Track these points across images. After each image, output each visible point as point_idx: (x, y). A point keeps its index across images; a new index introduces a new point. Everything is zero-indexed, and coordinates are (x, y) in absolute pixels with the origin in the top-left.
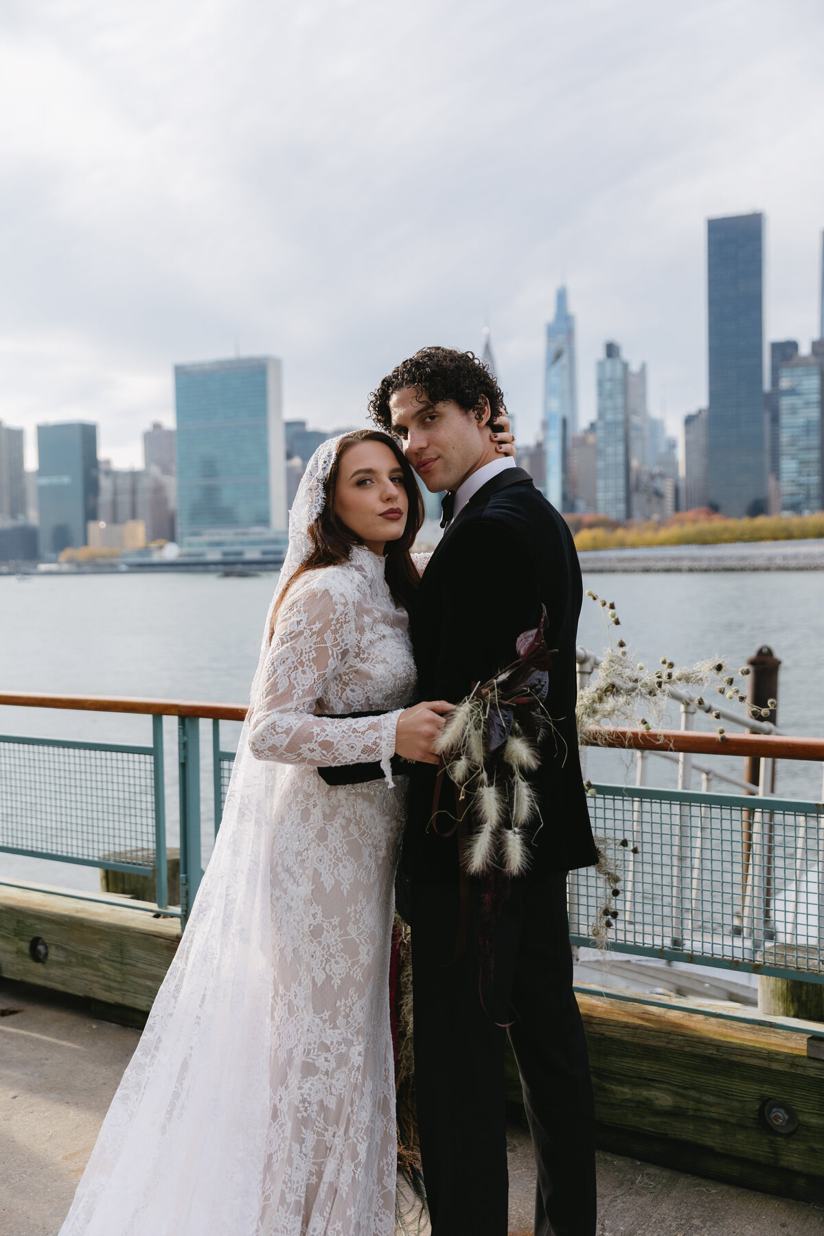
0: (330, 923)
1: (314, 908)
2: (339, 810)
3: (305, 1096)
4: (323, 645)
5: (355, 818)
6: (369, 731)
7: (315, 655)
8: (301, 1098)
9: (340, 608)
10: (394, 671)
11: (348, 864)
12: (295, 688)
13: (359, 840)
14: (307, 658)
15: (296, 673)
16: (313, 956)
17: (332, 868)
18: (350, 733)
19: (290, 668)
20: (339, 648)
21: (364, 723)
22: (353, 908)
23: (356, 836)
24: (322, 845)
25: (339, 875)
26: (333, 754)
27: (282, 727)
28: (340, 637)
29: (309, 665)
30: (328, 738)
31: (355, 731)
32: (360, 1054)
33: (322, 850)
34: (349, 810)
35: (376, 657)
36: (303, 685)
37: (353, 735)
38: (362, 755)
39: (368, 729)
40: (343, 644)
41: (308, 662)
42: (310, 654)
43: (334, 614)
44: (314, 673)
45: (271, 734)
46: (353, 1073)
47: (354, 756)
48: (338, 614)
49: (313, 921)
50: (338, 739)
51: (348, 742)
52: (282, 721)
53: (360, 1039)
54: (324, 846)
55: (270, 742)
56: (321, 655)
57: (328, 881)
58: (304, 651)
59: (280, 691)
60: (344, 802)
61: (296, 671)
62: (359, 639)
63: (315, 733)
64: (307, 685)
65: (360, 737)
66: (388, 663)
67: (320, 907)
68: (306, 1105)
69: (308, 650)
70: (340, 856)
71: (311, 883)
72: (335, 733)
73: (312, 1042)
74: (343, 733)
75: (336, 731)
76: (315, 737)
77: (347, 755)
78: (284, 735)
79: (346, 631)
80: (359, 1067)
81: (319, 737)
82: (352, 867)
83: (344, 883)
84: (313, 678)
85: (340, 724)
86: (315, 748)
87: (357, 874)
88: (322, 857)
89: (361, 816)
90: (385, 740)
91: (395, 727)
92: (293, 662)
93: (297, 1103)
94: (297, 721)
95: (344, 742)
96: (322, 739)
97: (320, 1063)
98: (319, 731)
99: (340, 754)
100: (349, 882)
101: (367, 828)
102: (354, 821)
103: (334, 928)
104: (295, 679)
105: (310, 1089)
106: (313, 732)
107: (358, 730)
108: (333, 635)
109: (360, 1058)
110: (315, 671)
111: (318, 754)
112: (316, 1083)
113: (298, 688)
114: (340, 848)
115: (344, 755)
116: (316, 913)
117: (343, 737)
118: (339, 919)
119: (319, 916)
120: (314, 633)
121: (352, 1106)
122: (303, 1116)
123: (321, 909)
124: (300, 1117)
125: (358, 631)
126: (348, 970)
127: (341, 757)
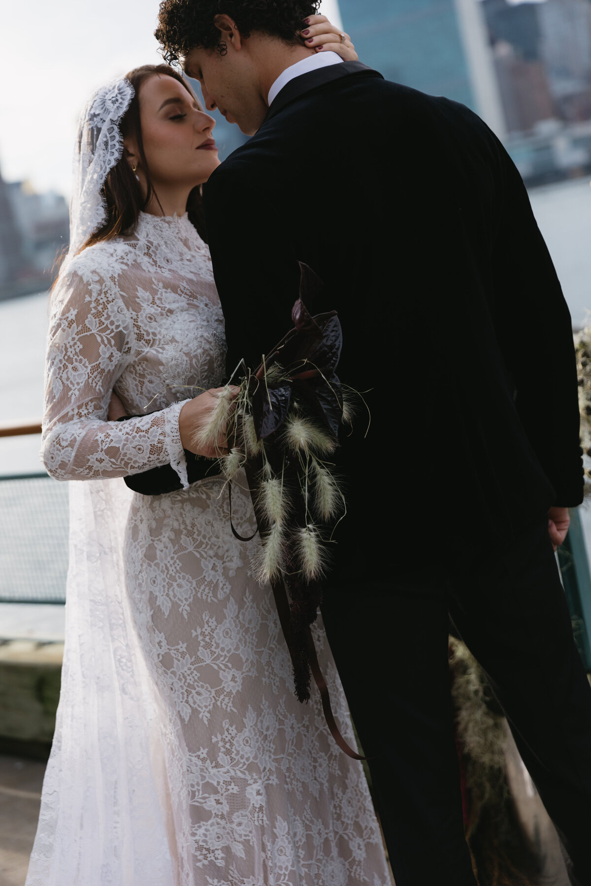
0: (177, 650)
1: (158, 637)
2: (165, 522)
3: (201, 843)
4: (88, 333)
5: (185, 529)
6: (153, 428)
7: (81, 347)
8: (196, 846)
9: (95, 288)
10: (185, 349)
11: (183, 583)
12: (70, 389)
13: (195, 553)
14: (74, 352)
15: (67, 373)
16: (172, 689)
17: (166, 589)
18: (134, 434)
19: (60, 368)
20: (108, 332)
21: (148, 420)
22: (199, 631)
23: (191, 549)
24: (153, 564)
25: (175, 596)
26: (122, 460)
27: (66, 440)
28: (106, 319)
29: (78, 359)
30: (113, 444)
31: (139, 430)
32: (258, 793)
33: (154, 570)
34: (177, 520)
35: (164, 337)
36: (78, 384)
37: (138, 435)
38: (151, 456)
39: (152, 426)
40: (114, 327)
41: (76, 357)
42: (76, 346)
43: (90, 296)
44: (86, 367)
45: (58, 450)
46: (256, 815)
47: (143, 458)
48: (94, 295)
49: (160, 651)
50: (123, 442)
51: (134, 445)
52: (66, 434)
53: (255, 776)
54: (155, 565)
55: (59, 459)
56: (88, 347)
57: (165, 605)
58: (68, 346)
59: (57, 397)
60: (169, 512)
61: (66, 370)
62: (135, 317)
63: (100, 440)
64: (82, 383)
65: (144, 436)
66: (178, 342)
67: (162, 634)
68: (204, 852)
69: (72, 343)
70: (174, 574)
71: (149, 608)
72: (120, 437)
73: (195, 783)
74: (127, 435)
75: (120, 434)
76: (100, 445)
77: (137, 459)
78: (70, 449)
79: (112, 312)
80: (261, 808)
81: (104, 444)
82: (190, 585)
83: (182, 605)
84: (86, 373)
85: (124, 426)
86: (103, 458)
87: (197, 592)
88: (155, 578)
89: (193, 525)
90: (169, 436)
91: (177, 419)
92: (61, 361)
93: (193, 851)
94: (81, 430)
95: (130, 445)
96: (107, 446)
97: (210, 804)
98: (103, 438)
99: (130, 459)
100: (188, 603)
101: (204, 537)
102: (185, 532)
103: (183, 655)
104: (68, 379)
105: (205, 835)
106: (97, 440)
107: (142, 429)
108: (97, 319)
109: (259, 797)
110: (87, 364)
111: (107, 463)
112: (210, 829)
113: (73, 388)
114: (171, 566)
115: (134, 459)
116: (160, 642)
117: (127, 440)
118: (185, 644)
119: (164, 643)
120: (72, 322)
121: (264, 850)
122: (204, 865)
123: (164, 637)
124: (201, 866)
125: (130, 309)
126: (214, 701)
127: (132, 462)
